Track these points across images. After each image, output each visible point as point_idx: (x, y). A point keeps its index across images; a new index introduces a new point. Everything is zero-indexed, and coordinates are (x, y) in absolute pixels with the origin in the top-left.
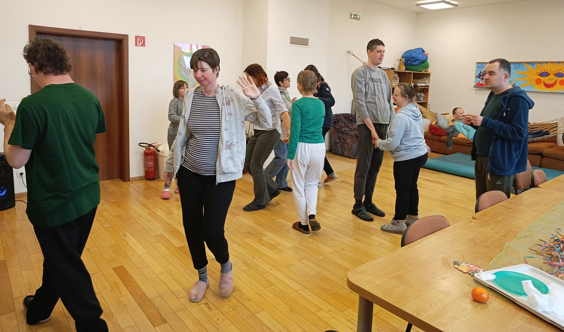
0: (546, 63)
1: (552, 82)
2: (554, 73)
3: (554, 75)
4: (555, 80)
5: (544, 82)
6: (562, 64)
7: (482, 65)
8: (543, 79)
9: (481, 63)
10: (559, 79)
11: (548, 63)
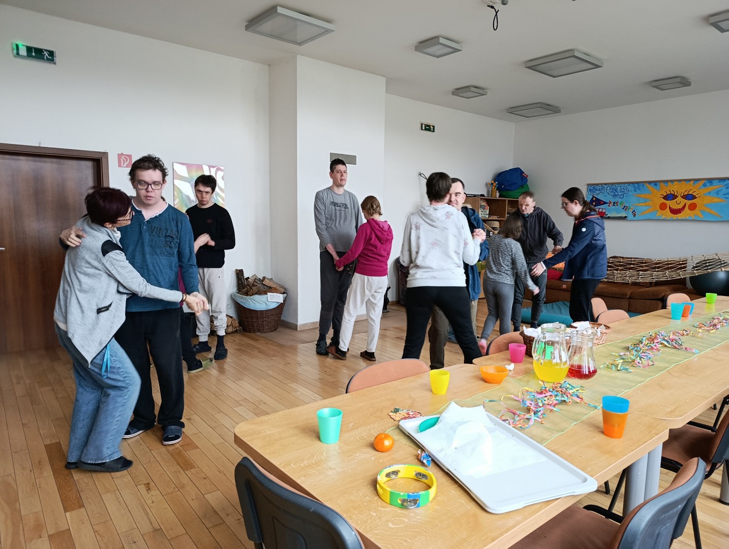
0: (672, 181)
1: (680, 207)
2: (682, 195)
3: (682, 197)
5: (670, 207)
6: (692, 182)
7: (594, 188)
8: (668, 203)
9: (593, 185)
10: (689, 202)
11: (675, 182)
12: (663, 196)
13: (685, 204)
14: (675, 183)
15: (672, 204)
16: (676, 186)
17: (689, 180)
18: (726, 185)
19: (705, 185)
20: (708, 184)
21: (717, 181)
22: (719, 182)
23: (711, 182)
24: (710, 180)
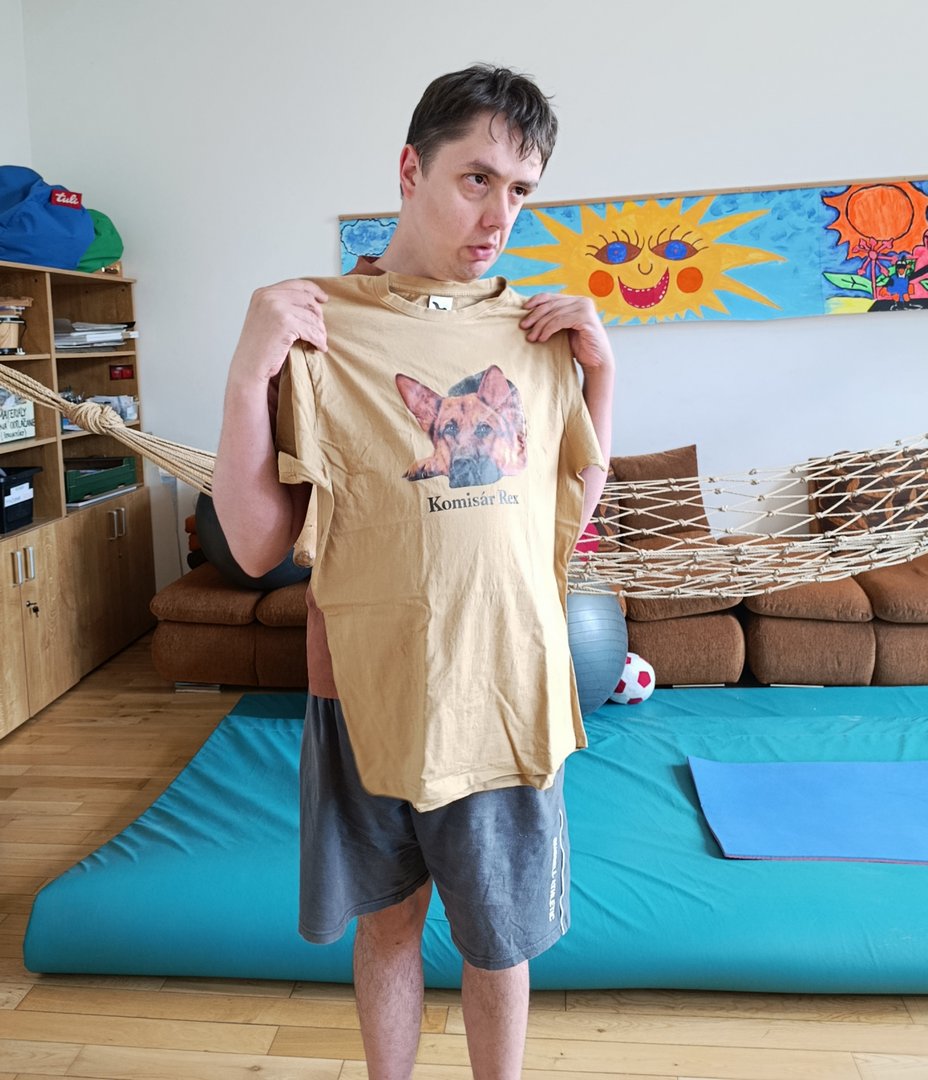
0: (620, 201)
1: (651, 282)
2: (653, 244)
3: (654, 250)
4: (664, 273)
5: (622, 285)
6: (676, 203)
7: (365, 229)
8: (615, 271)
9: (359, 218)
10: (676, 267)
11: (627, 204)
12: (595, 252)
13: (667, 274)
14: (629, 205)
15: (626, 273)
16: (632, 217)
17: (670, 198)
18: (775, 209)
19: (715, 211)
20: (725, 208)
21: (751, 196)
22: (756, 200)
23: (733, 202)
24: (731, 197)
